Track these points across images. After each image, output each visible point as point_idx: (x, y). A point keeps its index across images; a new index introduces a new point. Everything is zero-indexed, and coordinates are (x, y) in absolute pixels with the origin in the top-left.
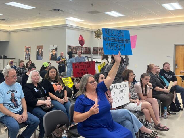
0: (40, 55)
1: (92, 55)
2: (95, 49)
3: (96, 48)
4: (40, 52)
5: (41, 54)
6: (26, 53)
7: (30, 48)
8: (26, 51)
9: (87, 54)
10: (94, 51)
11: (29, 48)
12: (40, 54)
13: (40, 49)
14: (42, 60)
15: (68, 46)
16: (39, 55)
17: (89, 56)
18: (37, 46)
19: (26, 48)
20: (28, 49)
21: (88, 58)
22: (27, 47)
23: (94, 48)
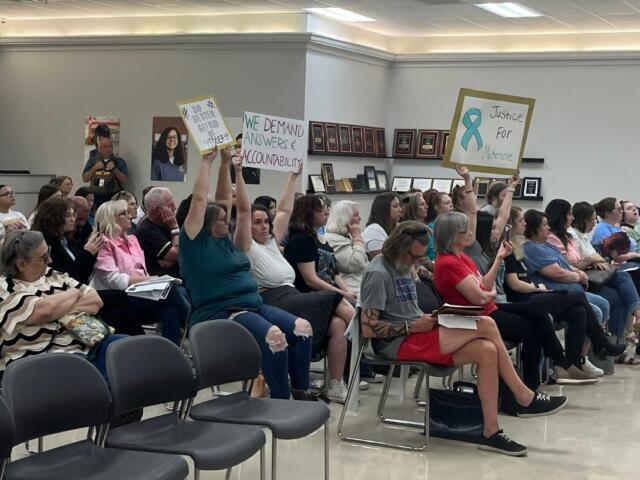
0: (172, 160)
1: (392, 160)
2: (405, 137)
3: (410, 133)
4: (173, 146)
5: (175, 155)
6: (93, 148)
7: (118, 124)
8: (92, 141)
9: (373, 156)
10: (401, 146)
11: (111, 127)
12: (171, 153)
13: (173, 133)
14: (181, 180)
15: (310, 122)
16: (166, 160)
17: (379, 165)
18: (155, 119)
19: (95, 127)
20: (102, 131)
21: (377, 173)
22: (101, 119)
23: (399, 133)
